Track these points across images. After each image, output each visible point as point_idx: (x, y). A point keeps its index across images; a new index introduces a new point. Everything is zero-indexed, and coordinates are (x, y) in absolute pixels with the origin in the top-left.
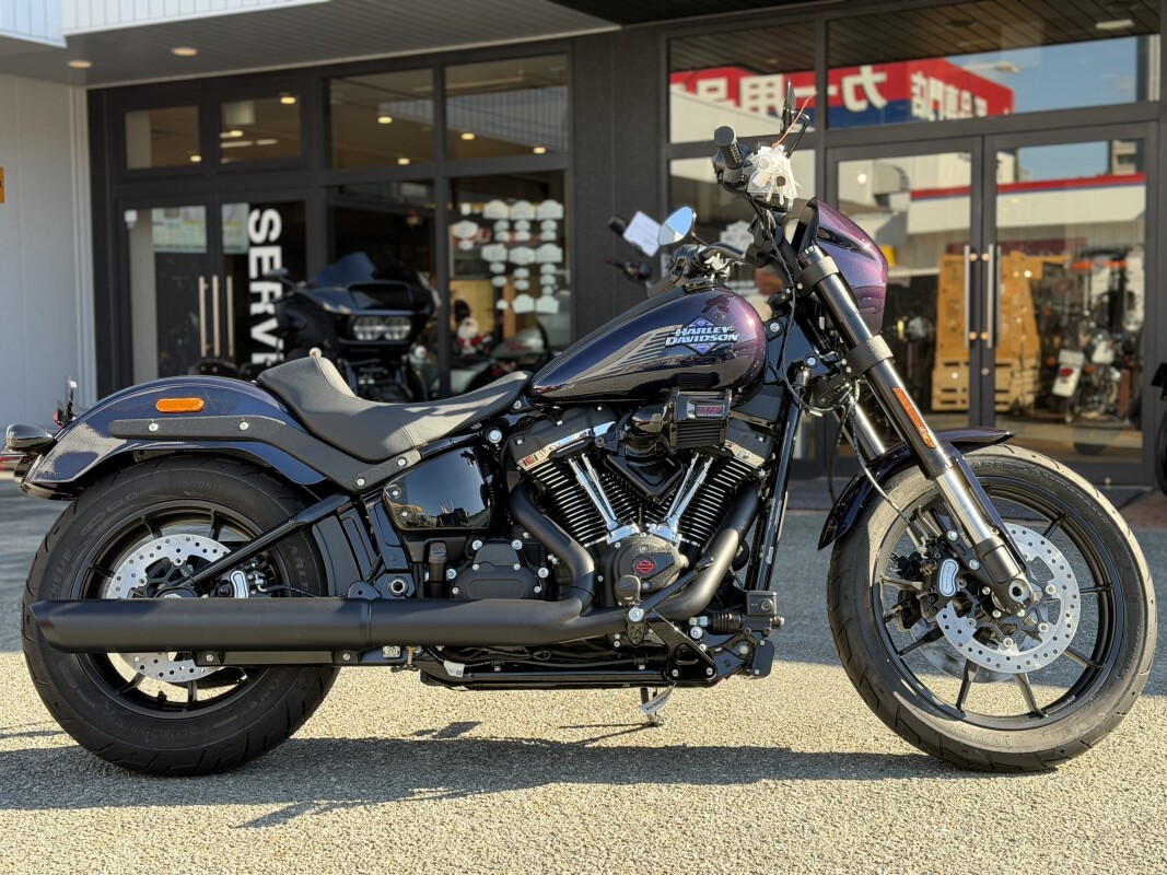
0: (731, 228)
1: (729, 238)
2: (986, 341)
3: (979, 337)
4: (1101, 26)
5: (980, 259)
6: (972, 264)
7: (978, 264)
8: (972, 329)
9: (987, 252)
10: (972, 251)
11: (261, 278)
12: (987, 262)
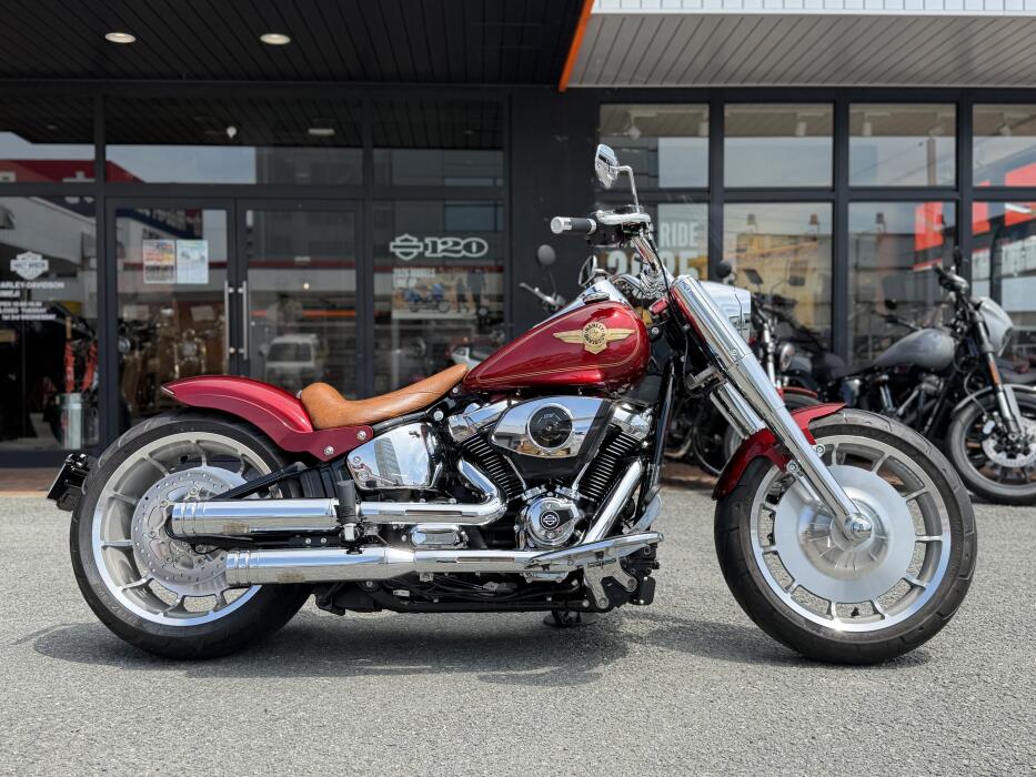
0: (20, 257)
1: (16, 265)
2: (242, 355)
3: (237, 352)
4: (313, 131)
5: (236, 292)
6: (230, 295)
7: (235, 296)
8: (231, 345)
9: (241, 286)
10: (230, 285)
12: (241, 295)
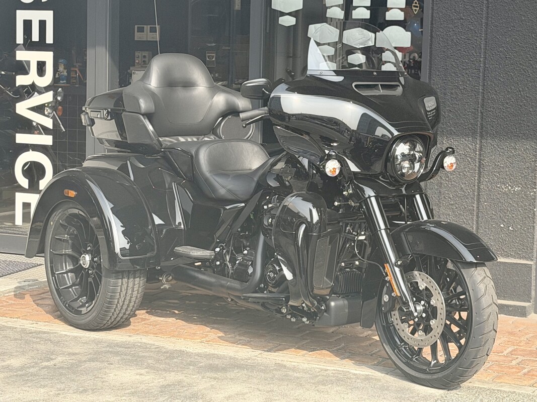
11: (29, 45)
